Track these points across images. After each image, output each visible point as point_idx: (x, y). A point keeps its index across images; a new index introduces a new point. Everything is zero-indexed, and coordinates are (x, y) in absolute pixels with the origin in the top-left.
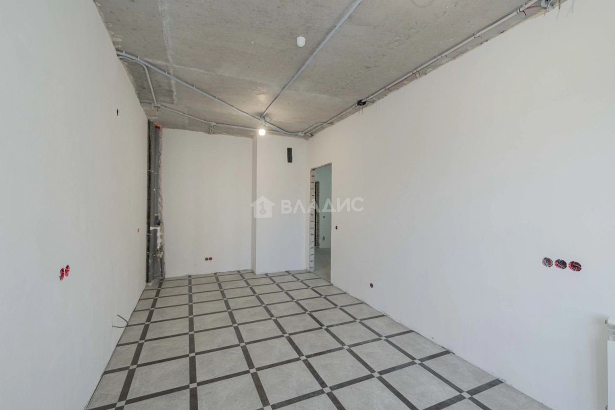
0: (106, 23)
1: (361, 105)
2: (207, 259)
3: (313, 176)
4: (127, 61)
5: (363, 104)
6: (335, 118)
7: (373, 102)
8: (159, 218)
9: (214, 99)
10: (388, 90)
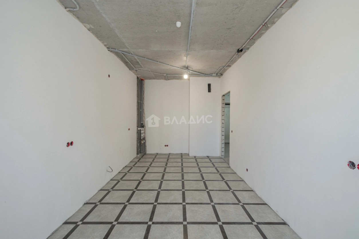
0: (98, 38)
1: (239, 52)
2: (165, 146)
3: (223, 100)
4: (114, 52)
5: (241, 52)
6: (229, 63)
7: (248, 49)
8: (144, 124)
9: (157, 62)
10: (251, 39)
